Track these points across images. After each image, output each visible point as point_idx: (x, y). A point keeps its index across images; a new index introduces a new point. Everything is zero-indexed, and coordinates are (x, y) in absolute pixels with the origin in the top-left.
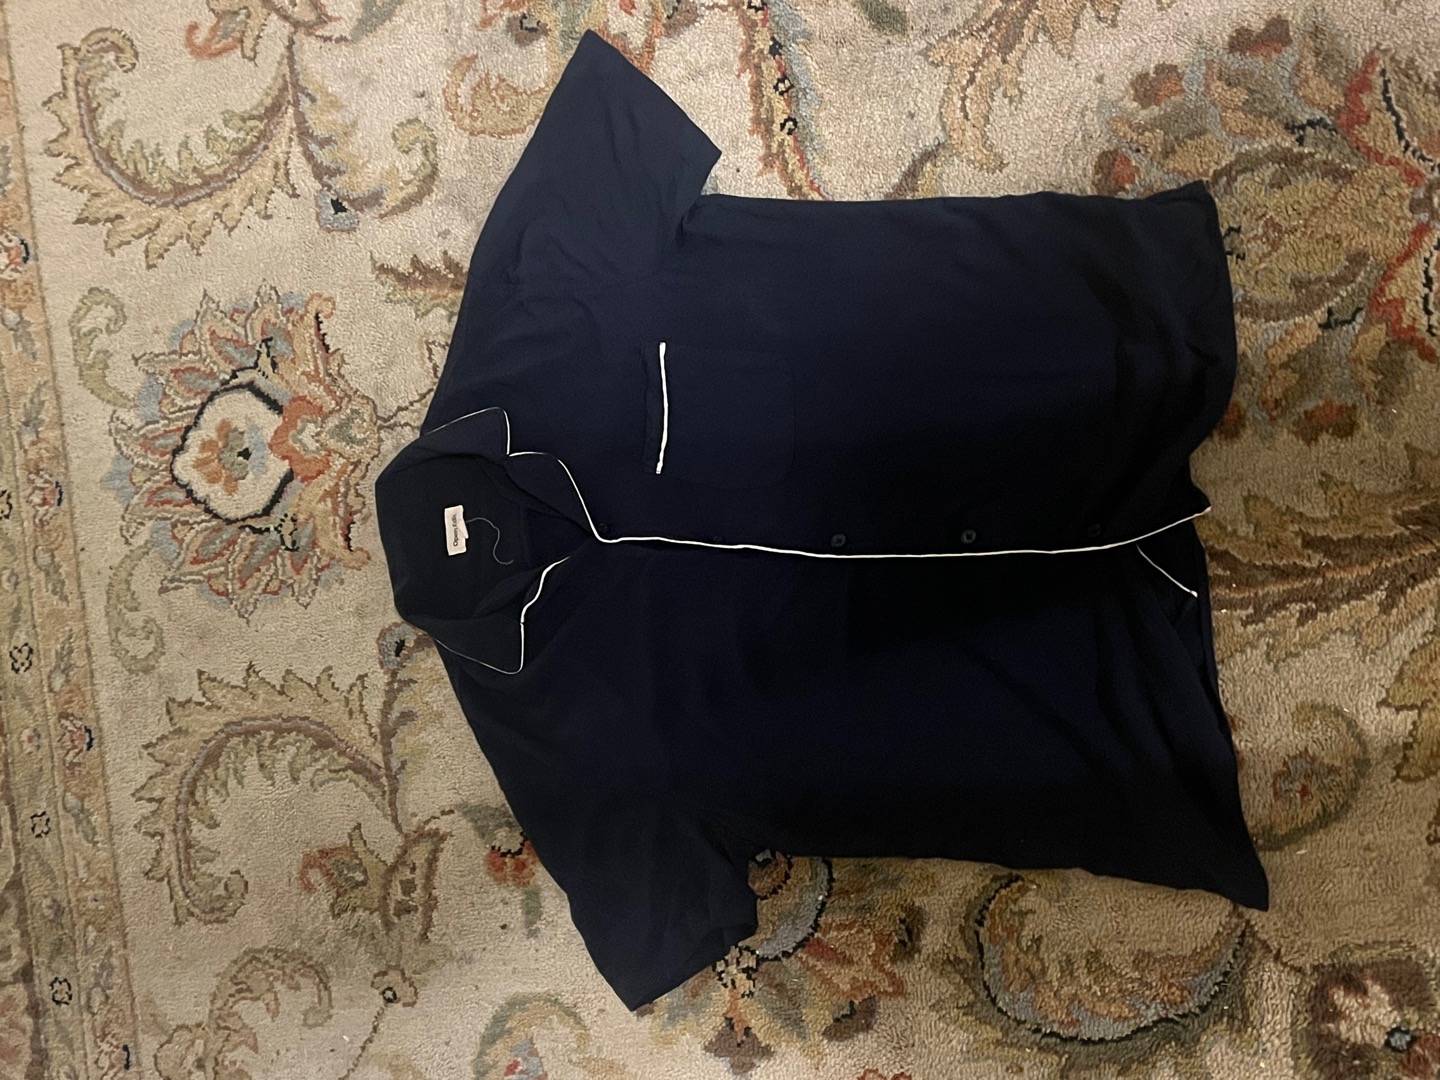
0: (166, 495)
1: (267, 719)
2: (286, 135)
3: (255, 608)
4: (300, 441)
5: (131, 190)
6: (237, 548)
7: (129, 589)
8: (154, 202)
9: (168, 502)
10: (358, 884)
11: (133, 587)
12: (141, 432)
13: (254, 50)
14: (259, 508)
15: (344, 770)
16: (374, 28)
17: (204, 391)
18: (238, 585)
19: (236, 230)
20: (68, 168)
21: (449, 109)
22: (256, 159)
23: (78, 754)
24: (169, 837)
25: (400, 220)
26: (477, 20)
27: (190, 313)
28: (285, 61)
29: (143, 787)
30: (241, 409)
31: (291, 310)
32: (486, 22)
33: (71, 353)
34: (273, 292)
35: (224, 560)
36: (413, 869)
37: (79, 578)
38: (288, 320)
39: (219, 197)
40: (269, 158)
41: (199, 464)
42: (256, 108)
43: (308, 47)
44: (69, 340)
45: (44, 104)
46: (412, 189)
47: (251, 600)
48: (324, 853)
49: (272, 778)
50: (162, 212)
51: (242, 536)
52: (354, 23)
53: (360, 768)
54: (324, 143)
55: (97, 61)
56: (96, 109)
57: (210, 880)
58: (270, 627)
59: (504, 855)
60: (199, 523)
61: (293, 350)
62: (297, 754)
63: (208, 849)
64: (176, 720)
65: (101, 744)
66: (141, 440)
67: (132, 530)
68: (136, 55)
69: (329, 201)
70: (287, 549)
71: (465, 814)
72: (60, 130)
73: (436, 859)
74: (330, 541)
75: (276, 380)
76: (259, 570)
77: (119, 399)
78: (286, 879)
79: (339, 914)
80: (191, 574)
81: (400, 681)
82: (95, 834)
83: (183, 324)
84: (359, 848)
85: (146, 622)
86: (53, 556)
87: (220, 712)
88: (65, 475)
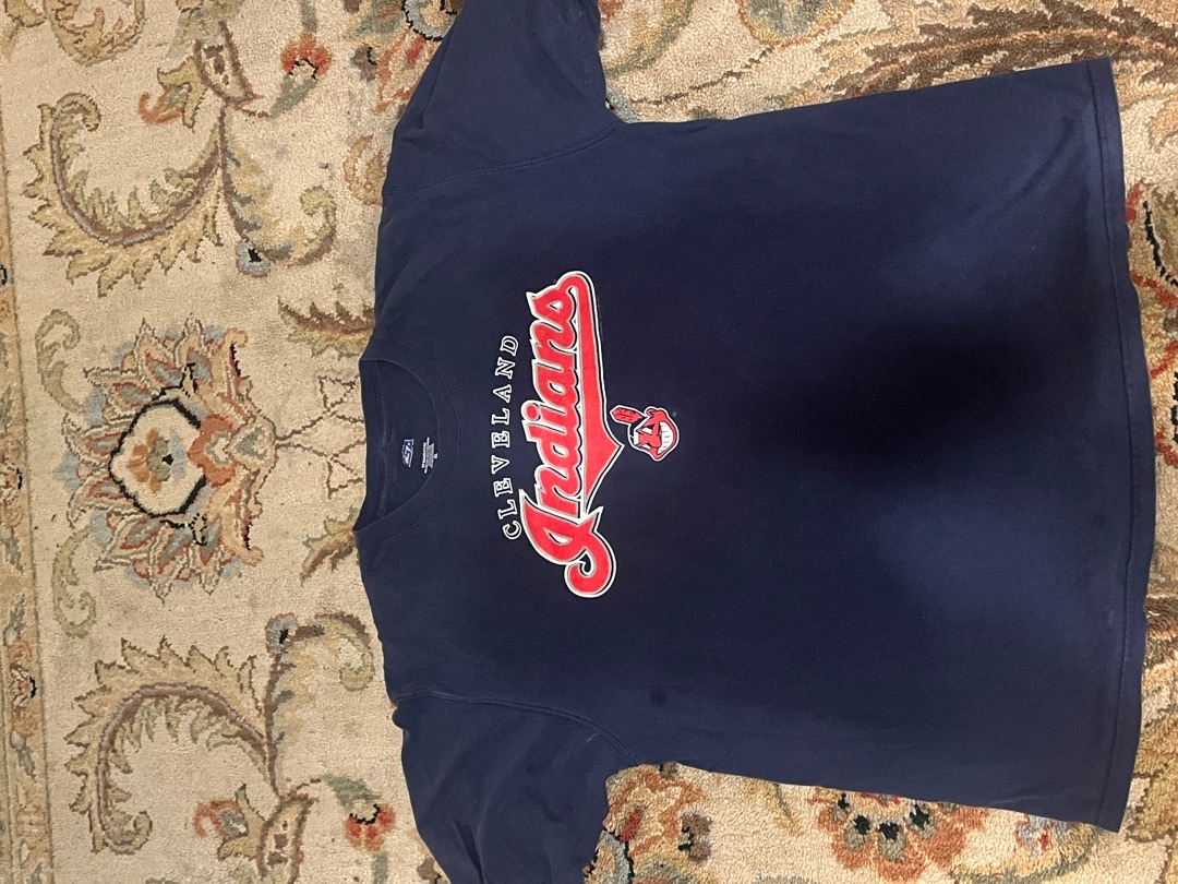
0: (104, 489)
1: (174, 685)
2: (215, 192)
3: (170, 590)
4: (213, 452)
5: (89, 230)
6: (158, 539)
7: (70, 566)
8: (107, 241)
9: (107, 495)
10: (241, 835)
11: (74, 564)
12: (87, 434)
13: (193, 119)
14: (177, 506)
15: (235, 736)
16: (290, 107)
17: (138, 404)
18: (158, 570)
19: (171, 270)
20: (41, 208)
21: (347, 180)
22: (189, 211)
23: (23, 700)
24: (92, 777)
25: (304, 271)
26: (374, 105)
27: (130, 337)
28: (218, 130)
29: (73, 733)
30: (166, 421)
31: (211, 341)
32: (382, 108)
33: (36, 362)
34: (198, 325)
35: (147, 547)
36: (285, 825)
37: (32, 552)
38: (208, 349)
39: (159, 241)
40: (200, 211)
41: (132, 465)
42: (192, 168)
43: (237, 118)
44: (35, 351)
45: (25, 153)
46: (314, 247)
47: (167, 584)
48: (215, 805)
49: (176, 736)
50: (113, 251)
51: (163, 528)
52: (274, 102)
53: (245, 735)
54: (245, 201)
55: (67, 120)
56: (65, 160)
57: (122, 817)
58: (181, 608)
59: (360, 821)
60: (129, 515)
61: (212, 376)
62: (197, 718)
63: (122, 791)
64: (102, 679)
65: (42, 693)
66: (87, 441)
67: (76, 515)
68: (99, 117)
69: (246, 250)
70: (197, 543)
71: (330, 784)
72: (36, 176)
73: (304, 819)
74: (233, 539)
75: (196, 399)
76: (174, 559)
77: (71, 405)
78: (183, 823)
79: (224, 858)
80: (120, 557)
81: (282, 665)
82: (34, 768)
83: (125, 345)
84: (242, 803)
85: (82, 596)
86: (13, 532)
87: (138, 675)
88: (25, 464)
